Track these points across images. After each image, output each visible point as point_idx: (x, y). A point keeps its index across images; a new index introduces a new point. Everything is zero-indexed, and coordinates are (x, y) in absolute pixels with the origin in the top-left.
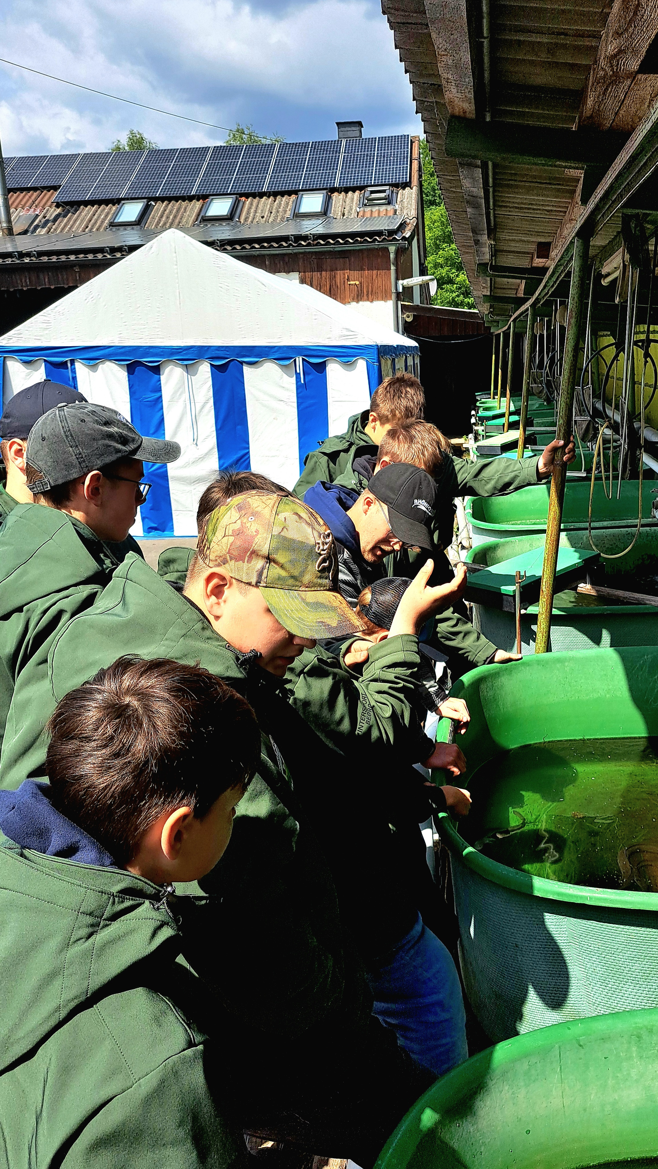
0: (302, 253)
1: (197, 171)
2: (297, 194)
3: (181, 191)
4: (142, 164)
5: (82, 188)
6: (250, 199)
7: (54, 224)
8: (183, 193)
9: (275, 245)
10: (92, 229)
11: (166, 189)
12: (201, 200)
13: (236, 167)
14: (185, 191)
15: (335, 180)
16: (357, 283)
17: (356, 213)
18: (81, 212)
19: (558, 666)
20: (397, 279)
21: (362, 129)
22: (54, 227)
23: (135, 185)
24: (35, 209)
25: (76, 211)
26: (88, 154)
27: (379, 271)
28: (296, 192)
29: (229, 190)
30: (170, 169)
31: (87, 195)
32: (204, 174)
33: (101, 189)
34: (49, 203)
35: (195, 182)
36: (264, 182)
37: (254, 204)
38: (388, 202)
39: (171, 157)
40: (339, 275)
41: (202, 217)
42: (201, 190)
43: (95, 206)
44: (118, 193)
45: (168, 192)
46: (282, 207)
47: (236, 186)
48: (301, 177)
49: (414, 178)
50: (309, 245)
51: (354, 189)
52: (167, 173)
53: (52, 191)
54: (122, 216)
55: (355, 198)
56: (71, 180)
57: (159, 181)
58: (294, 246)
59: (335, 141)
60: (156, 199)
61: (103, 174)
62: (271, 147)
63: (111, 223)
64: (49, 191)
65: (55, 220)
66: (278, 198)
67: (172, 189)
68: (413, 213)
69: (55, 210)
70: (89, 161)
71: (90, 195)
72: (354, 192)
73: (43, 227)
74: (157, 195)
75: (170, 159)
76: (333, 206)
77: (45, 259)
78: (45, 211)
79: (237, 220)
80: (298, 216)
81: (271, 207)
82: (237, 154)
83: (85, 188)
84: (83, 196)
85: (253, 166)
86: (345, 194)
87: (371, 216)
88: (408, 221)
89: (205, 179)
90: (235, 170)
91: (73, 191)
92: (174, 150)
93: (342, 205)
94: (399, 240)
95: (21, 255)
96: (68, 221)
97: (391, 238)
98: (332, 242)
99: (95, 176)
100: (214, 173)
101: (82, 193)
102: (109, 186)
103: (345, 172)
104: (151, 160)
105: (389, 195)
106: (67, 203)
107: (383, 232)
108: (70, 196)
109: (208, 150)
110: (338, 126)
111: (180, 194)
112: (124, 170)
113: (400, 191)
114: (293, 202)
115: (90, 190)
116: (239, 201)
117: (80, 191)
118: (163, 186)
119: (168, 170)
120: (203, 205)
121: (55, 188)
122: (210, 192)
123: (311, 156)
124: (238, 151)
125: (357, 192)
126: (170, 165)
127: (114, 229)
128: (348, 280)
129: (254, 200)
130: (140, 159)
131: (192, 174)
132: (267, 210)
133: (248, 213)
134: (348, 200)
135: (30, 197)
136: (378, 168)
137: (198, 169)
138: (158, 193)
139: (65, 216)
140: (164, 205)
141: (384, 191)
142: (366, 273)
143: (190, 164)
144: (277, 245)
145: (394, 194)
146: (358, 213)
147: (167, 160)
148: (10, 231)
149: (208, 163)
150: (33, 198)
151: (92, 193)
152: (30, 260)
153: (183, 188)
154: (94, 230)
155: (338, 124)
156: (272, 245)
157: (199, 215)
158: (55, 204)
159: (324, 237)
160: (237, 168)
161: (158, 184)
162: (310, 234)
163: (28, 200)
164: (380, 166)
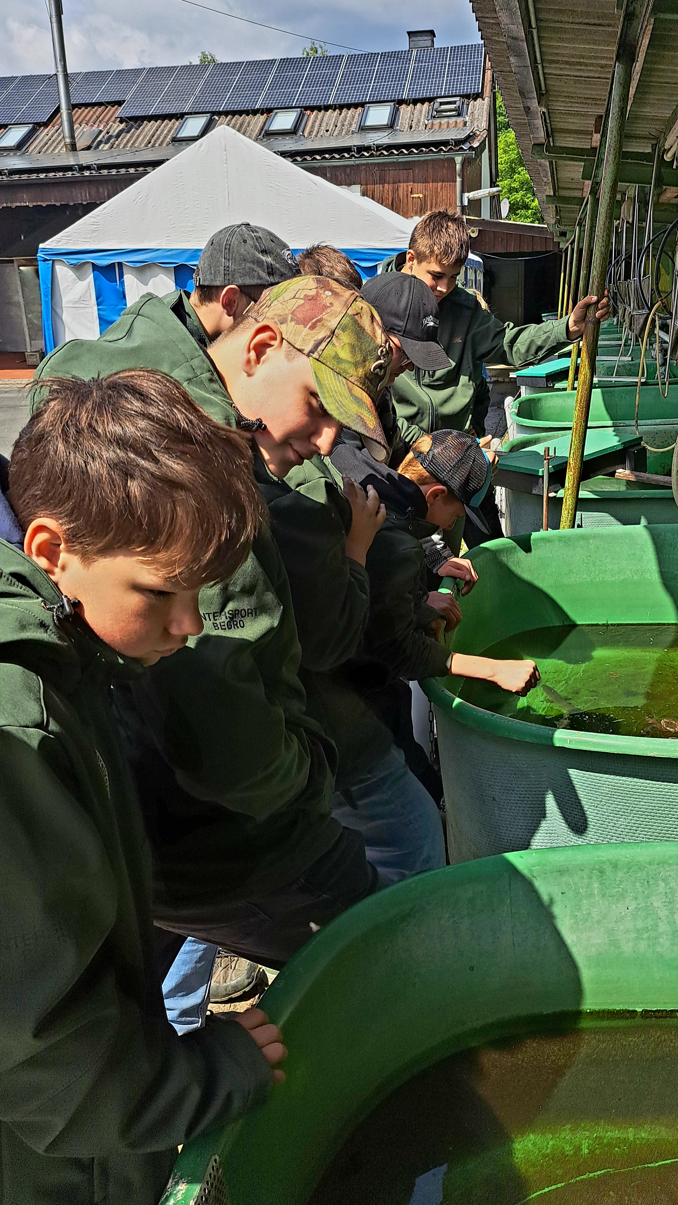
0: (364, 164)
1: (262, 84)
2: (363, 107)
3: (245, 105)
4: (207, 78)
5: (146, 103)
6: (315, 112)
7: (117, 140)
8: (248, 107)
9: (337, 156)
10: (155, 144)
11: (230, 103)
12: (265, 114)
13: (302, 79)
14: (249, 104)
15: (403, 91)
16: (421, 196)
17: (424, 126)
18: (144, 128)
19: (582, 542)
20: (463, 192)
21: (434, 38)
22: (117, 143)
23: (199, 99)
24: (99, 125)
25: (140, 126)
26: (153, 68)
27: (444, 184)
28: (362, 105)
29: (294, 103)
30: (235, 82)
31: (151, 110)
32: (269, 87)
33: (165, 104)
34: (113, 119)
35: (260, 96)
36: (330, 94)
37: (319, 117)
38: (458, 113)
39: (236, 70)
40: (402, 188)
41: (266, 131)
42: (265, 103)
43: (159, 121)
44: (181, 108)
45: (232, 106)
46: (347, 121)
47: (301, 99)
48: (369, 89)
49: (486, 89)
50: (372, 155)
51: (422, 101)
52: (232, 86)
53: (116, 106)
54: (185, 131)
55: (424, 110)
56: (136, 95)
57: (223, 95)
58: (356, 157)
59: (405, 51)
60: (220, 114)
61: (168, 88)
62: (339, 59)
63: (174, 138)
64: (113, 106)
65: (118, 136)
66: (343, 111)
67: (237, 103)
68: (484, 125)
69: (119, 125)
70: (154, 76)
71: (154, 110)
72: (423, 104)
73: (106, 143)
74: (221, 110)
75: (235, 73)
76: (400, 119)
77: (105, 172)
78: (108, 127)
79: (301, 134)
80: (363, 129)
81: (337, 120)
82: (304, 66)
83: (149, 102)
84: (147, 110)
85: (319, 78)
86: (413, 106)
87: (440, 127)
88: (478, 133)
89: (270, 93)
90: (301, 82)
91: (138, 106)
92: (240, 62)
93: (410, 116)
94: (466, 150)
95: (82, 168)
96: (131, 137)
97: (458, 148)
98: (395, 152)
99: (160, 91)
100: (280, 86)
101: (146, 108)
102: (173, 101)
103: (415, 83)
104: (216, 74)
105: (459, 107)
106: (131, 118)
107: (449, 142)
108: (134, 111)
109: (275, 63)
110: (409, 35)
111: (244, 107)
112: (189, 84)
113: (472, 102)
114: (359, 115)
115: (154, 105)
116: (304, 115)
117: (144, 105)
118: (227, 100)
119: (233, 84)
120: (267, 119)
121: (120, 103)
122: (274, 105)
123: (380, 67)
124: (305, 63)
125: (426, 105)
126: (235, 78)
127: (176, 144)
128: (411, 192)
129: (319, 113)
130: (205, 72)
131: (257, 87)
132: (333, 123)
133: (313, 126)
134: (416, 112)
135: (94, 113)
136: (449, 79)
137: (263, 82)
138: (222, 107)
139: (128, 132)
140: (227, 120)
141: (455, 102)
142: (431, 186)
143: (256, 77)
144: (338, 157)
145: (465, 106)
146: (426, 125)
147: (232, 73)
148: (73, 147)
149: (274, 76)
150: (97, 113)
151: (156, 107)
152: (90, 173)
153: (247, 102)
154: (157, 145)
155: (410, 33)
156: (334, 157)
157: (262, 129)
158: (119, 119)
159: (389, 147)
160: (303, 81)
161: (222, 98)
162: (374, 144)
163: (92, 116)
164: (451, 76)
